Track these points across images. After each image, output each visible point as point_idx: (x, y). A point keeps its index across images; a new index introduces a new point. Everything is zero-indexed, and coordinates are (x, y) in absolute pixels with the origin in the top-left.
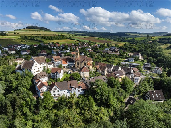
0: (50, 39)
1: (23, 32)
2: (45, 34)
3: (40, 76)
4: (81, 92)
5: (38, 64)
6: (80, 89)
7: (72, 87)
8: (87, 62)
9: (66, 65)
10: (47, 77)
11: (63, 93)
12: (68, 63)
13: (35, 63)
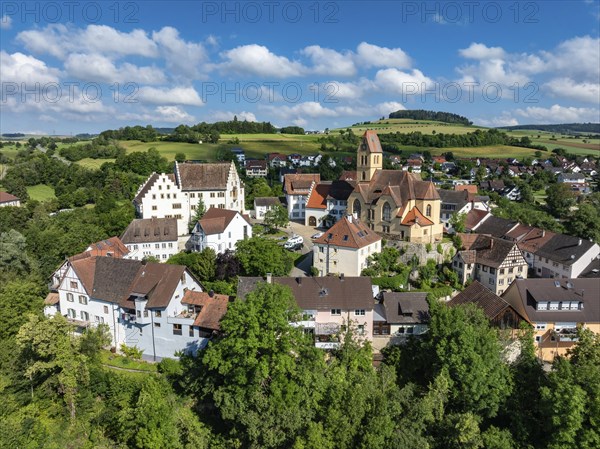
1: (373, 128)
3: (142, 232)
4: (192, 345)
5: (174, 189)
6: (187, 323)
7: (132, 299)
8: (399, 203)
9: (319, 215)
10: (174, 243)
11: (102, 314)
12: (331, 207)
13: (159, 182)
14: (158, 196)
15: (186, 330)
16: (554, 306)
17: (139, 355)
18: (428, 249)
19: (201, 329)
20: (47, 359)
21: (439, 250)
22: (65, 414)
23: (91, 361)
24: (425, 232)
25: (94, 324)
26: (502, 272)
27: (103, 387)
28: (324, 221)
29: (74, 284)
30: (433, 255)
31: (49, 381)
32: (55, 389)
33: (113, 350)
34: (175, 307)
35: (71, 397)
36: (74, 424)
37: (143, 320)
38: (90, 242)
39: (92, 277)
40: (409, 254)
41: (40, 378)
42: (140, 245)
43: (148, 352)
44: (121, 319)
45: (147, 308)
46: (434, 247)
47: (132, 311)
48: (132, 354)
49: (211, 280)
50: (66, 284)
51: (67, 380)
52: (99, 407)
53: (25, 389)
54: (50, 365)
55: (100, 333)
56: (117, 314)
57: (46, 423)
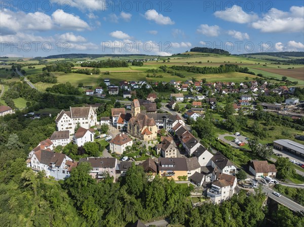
0: (200, 73)
1: (181, 58)
2: (210, 62)
3: (57, 136)
4: (67, 176)
5: (69, 118)
6: (66, 170)
7: (51, 164)
8: (142, 127)
9: (122, 126)
10: (68, 139)
11: (43, 167)
12: (125, 123)
13: (63, 116)
14: (63, 121)
15: (66, 172)
16: (167, 166)
17: (54, 178)
18: (149, 143)
19: (70, 172)
20: (29, 181)
21: (152, 143)
22: (34, 194)
23: (41, 181)
24: (149, 137)
25: (41, 170)
26: (167, 152)
27: (43, 187)
28: (123, 128)
29: (35, 159)
30: (150, 144)
31: (29, 186)
32: (31, 188)
33: (47, 177)
34: (63, 166)
35: (35, 190)
36: (36, 197)
37: (54, 169)
38: (40, 141)
39: (40, 157)
40: (143, 144)
41: (27, 185)
42: (57, 140)
43: (56, 177)
44: (49, 169)
45: (55, 166)
46: (150, 142)
47: (51, 167)
48: (52, 178)
49: (77, 155)
50: (33, 158)
51: (34, 186)
52: (43, 192)
53: (23, 188)
54: (30, 182)
55: (43, 172)
56: (47, 167)
57: (29, 197)
